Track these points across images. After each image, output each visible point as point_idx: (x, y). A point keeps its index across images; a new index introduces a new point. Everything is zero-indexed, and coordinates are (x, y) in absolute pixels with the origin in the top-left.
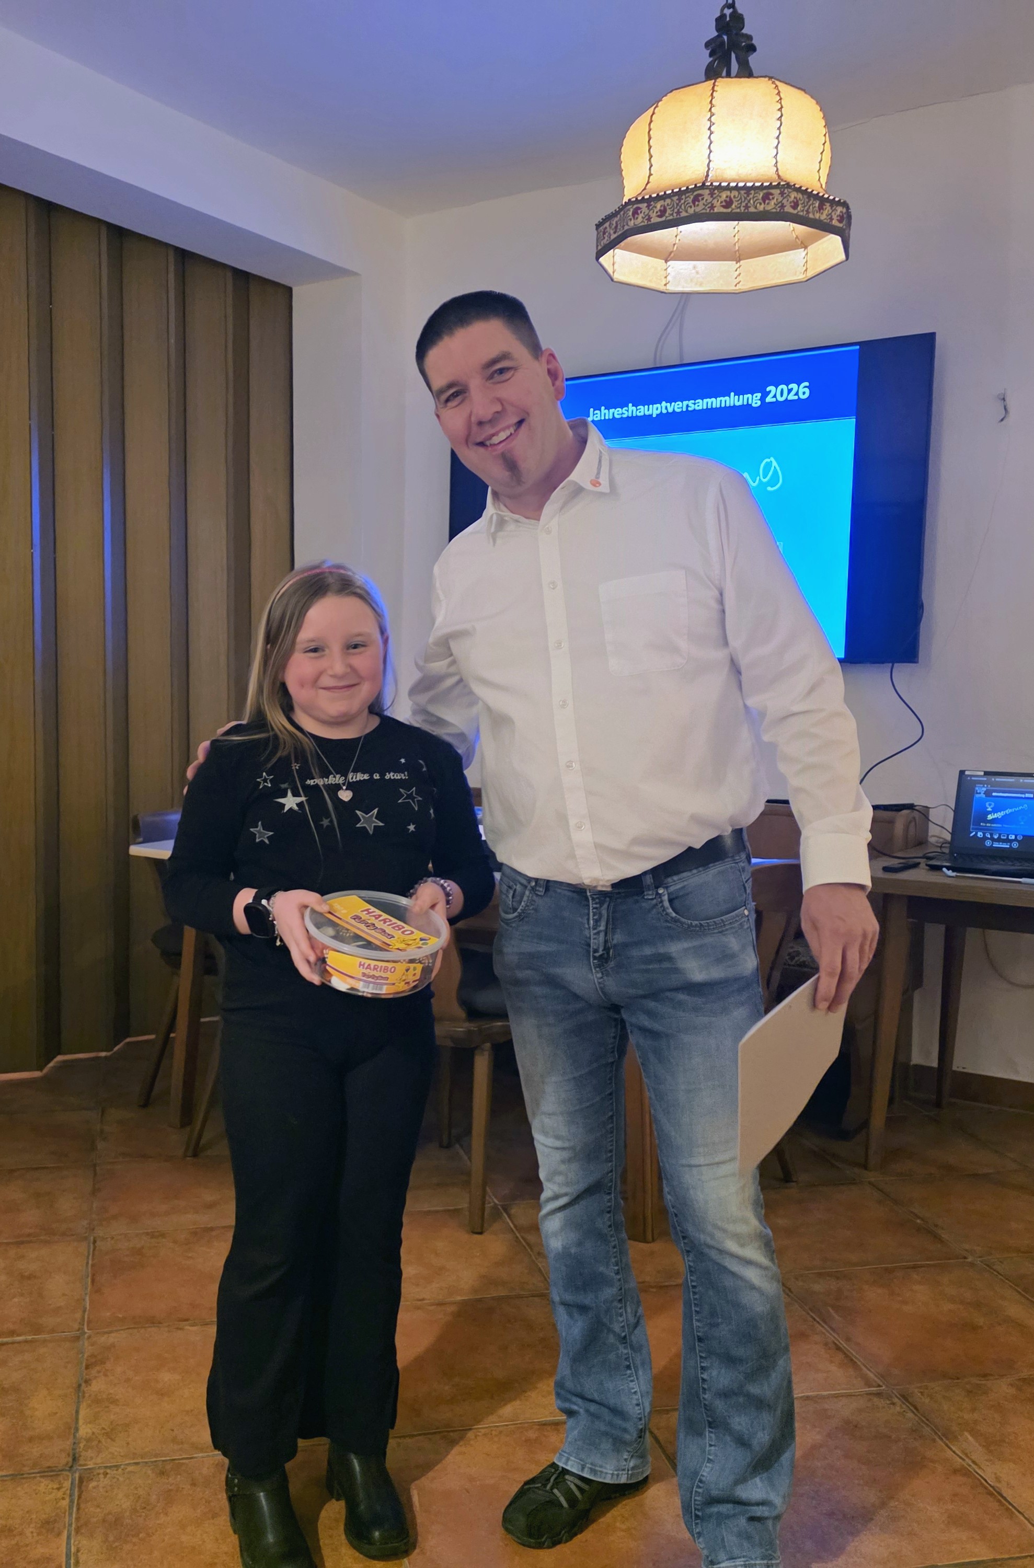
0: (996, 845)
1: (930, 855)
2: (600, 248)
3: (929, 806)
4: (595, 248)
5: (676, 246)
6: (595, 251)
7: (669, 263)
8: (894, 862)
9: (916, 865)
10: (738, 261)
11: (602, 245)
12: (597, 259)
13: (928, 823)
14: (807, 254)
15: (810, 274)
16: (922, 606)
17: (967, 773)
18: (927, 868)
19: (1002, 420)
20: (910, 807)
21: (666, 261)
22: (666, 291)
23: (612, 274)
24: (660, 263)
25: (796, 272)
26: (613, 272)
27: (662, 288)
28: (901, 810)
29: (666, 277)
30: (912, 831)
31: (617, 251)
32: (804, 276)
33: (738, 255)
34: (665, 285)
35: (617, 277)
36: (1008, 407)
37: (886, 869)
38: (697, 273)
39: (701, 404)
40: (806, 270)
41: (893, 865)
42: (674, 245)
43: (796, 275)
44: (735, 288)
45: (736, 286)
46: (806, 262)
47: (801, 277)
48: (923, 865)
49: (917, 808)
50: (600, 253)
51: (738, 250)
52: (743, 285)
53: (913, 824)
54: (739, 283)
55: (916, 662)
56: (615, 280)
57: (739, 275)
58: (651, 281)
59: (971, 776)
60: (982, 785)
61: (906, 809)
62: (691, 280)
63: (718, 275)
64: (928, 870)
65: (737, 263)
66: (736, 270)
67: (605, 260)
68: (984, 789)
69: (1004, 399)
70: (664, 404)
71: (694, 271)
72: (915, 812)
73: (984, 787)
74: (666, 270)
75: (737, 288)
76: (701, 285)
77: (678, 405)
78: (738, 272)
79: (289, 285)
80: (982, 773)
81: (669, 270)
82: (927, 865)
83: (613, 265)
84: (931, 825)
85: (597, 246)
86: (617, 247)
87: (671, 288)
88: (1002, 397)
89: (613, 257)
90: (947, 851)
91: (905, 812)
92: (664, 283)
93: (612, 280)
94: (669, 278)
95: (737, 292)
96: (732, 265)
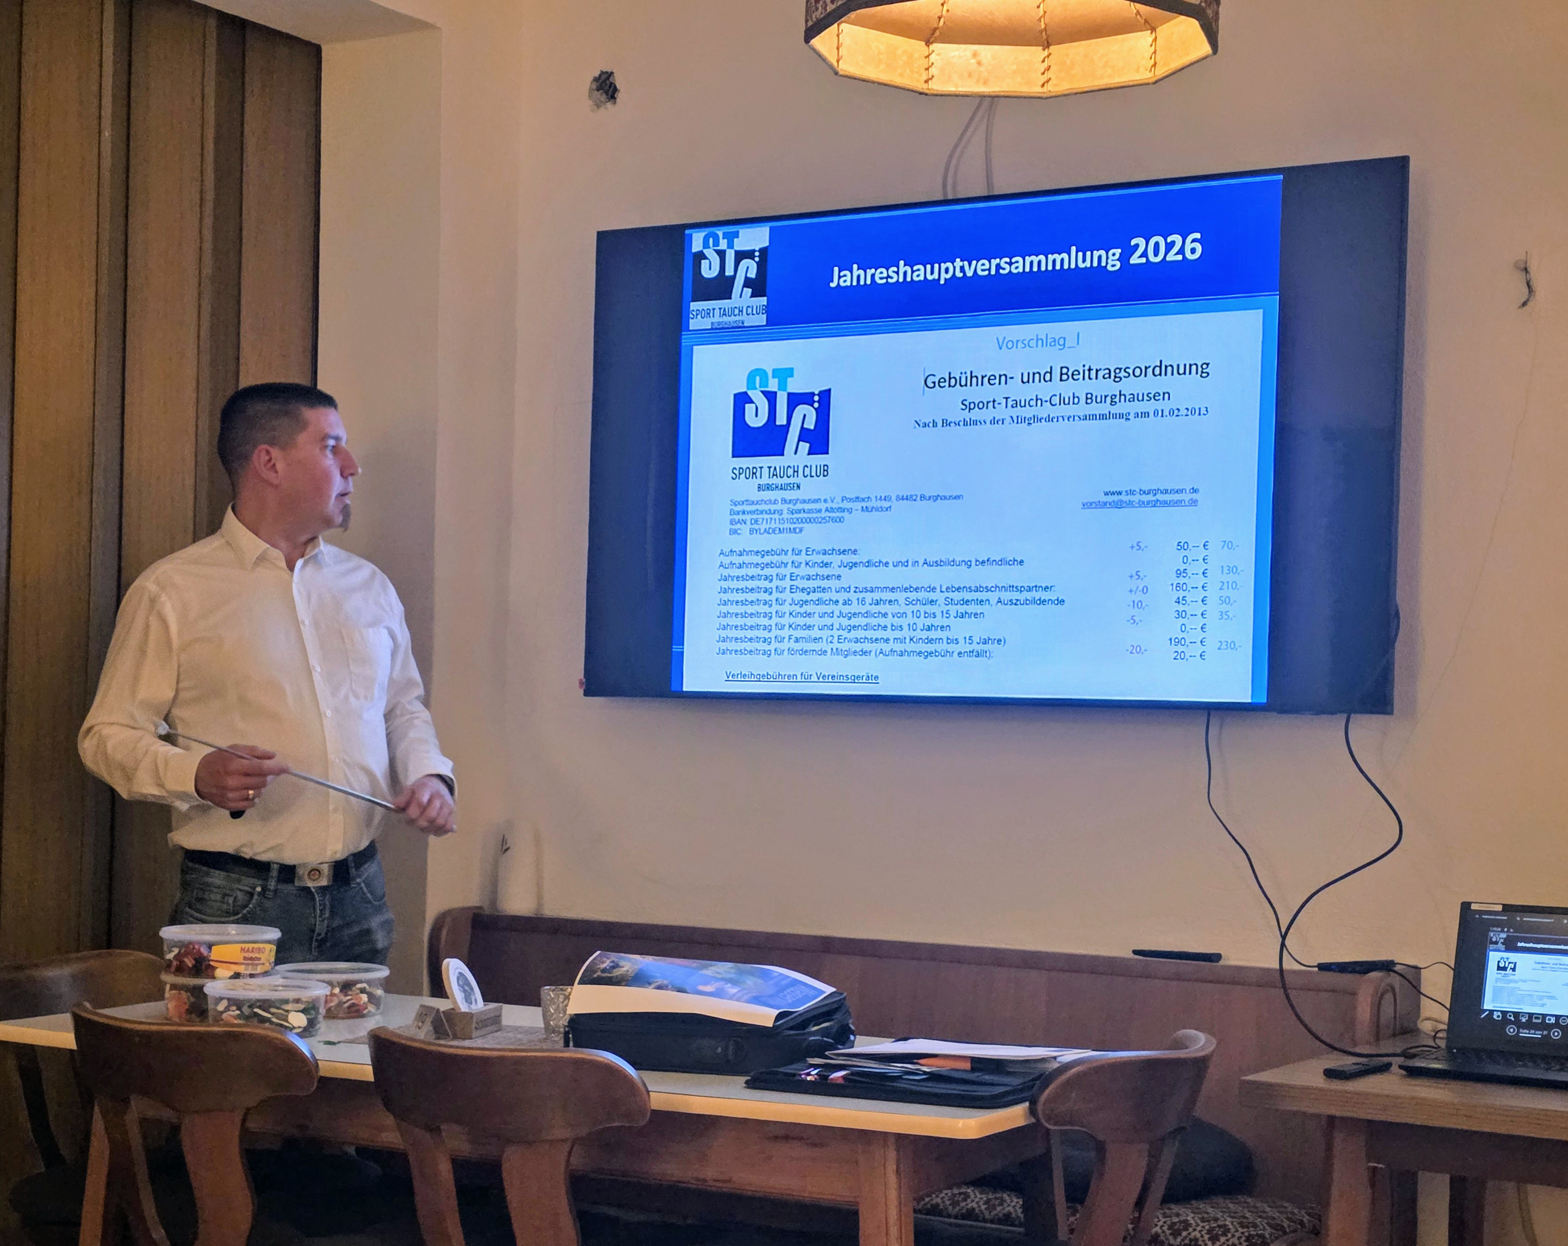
0: (1525, 1034)
1: (1413, 1051)
2: (810, 23)
3: (1420, 966)
4: (804, 25)
5: (942, 20)
6: (804, 29)
7: (933, 47)
8: (1346, 1062)
9: (1384, 1068)
10: (1047, 45)
11: (814, 20)
12: (807, 40)
13: (1420, 998)
14: (1155, 39)
15: (1161, 71)
16: (1397, 614)
17: (1474, 907)
18: (1404, 1072)
19: (1524, 304)
20: (1387, 966)
21: (928, 43)
22: (928, 92)
23: (835, 64)
24: (919, 46)
25: (1138, 68)
26: (838, 61)
27: (921, 86)
28: (1366, 972)
29: (927, 69)
30: (1387, 1010)
31: (844, 26)
32: (1152, 74)
33: (1045, 37)
34: (926, 81)
35: (845, 67)
36: (1535, 284)
37: (1330, 1074)
38: (979, 63)
39: (1020, 265)
40: (1155, 65)
41: (1342, 1066)
42: (940, 18)
43: (1138, 72)
44: (1041, 90)
45: (1043, 85)
46: (1155, 52)
47: (1145, 75)
48: (1395, 1068)
49: (1397, 968)
50: (812, 32)
51: (1045, 29)
52: (1056, 85)
53: (1389, 997)
54: (1048, 81)
55: (1391, 713)
56: (841, 73)
57: (1049, 68)
58: (901, 75)
59: (1481, 912)
60: (1499, 929)
61: (1375, 970)
62: (970, 75)
63: (1014, 67)
64: (1405, 1076)
65: (1044, 50)
66: (1043, 61)
67: (822, 42)
68: (1504, 935)
69: (1526, 270)
70: (958, 263)
71: (973, 61)
72: (1392, 974)
73: (1502, 931)
74: (928, 57)
75: (1045, 89)
76: (985, 82)
77: (983, 265)
78: (1046, 64)
79: (318, 43)
80: (1499, 908)
81: (933, 58)
82: (1401, 1067)
83: (838, 49)
84: (1424, 1001)
85: (807, 21)
86: (843, 19)
87: (936, 86)
88: (1523, 266)
89: (838, 35)
90: (1442, 1044)
91: (1374, 975)
92: (925, 78)
93: (836, 73)
94: (933, 71)
95: (1045, 95)
96: (1037, 53)
